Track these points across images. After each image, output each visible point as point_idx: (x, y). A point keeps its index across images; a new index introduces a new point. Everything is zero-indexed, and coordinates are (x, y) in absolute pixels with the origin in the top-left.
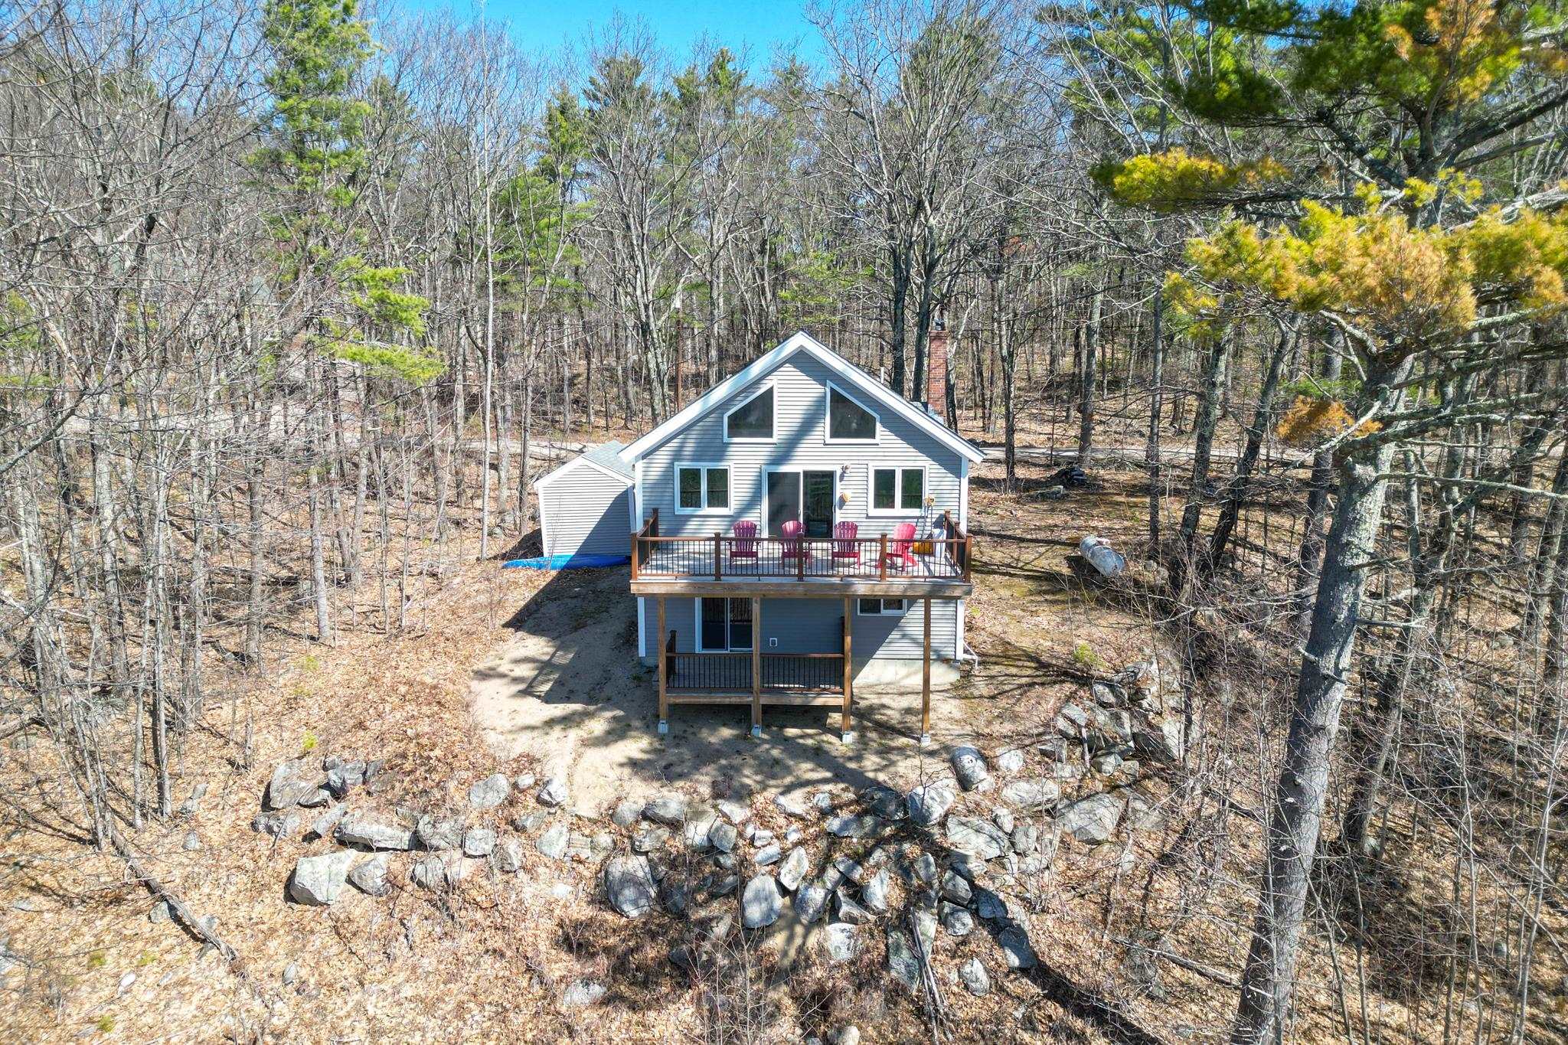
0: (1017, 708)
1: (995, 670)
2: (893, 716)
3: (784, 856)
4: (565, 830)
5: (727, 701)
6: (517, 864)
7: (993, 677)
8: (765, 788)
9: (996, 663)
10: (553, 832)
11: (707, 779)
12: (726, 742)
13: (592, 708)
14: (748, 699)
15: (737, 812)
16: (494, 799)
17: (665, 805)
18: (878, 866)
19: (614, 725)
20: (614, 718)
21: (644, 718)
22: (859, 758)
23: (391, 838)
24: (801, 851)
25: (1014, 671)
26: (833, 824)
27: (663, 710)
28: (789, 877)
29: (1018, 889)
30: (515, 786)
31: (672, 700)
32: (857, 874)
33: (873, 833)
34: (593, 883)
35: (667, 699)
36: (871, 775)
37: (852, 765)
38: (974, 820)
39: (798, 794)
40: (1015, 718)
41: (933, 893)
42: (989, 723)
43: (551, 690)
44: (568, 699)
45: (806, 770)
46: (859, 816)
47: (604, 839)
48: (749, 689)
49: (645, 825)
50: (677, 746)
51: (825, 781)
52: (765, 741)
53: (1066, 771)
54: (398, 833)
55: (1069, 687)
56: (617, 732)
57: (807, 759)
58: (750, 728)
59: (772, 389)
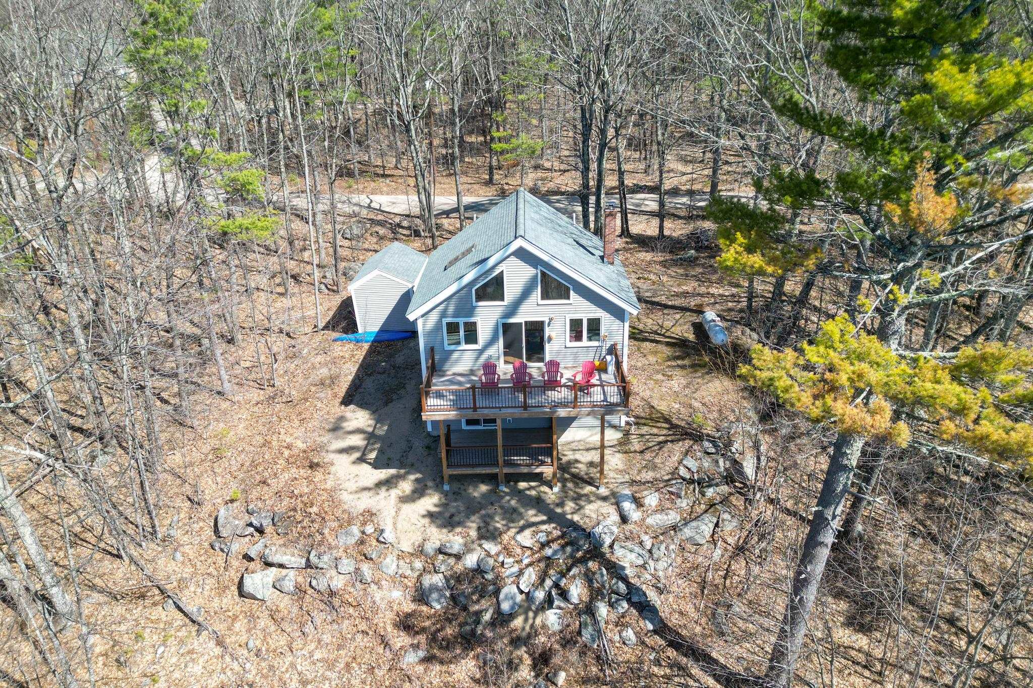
0: (656, 460)
1: (645, 430)
2: (582, 469)
3: (521, 573)
4: (395, 559)
5: (484, 472)
6: (369, 580)
7: (642, 435)
8: (509, 528)
9: (645, 424)
10: (388, 560)
11: (474, 525)
12: (484, 495)
13: (402, 471)
14: (495, 470)
15: (492, 547)
16: (352, 541)
17: (451, 547)
18: (574, 577)
19: (417, 486)
20: (417, 480)
21: (434, 480)
22: (561, 504)
23: (295, 562)
24: (531, 569)
25: (655, 431)
26: (548, 552)
27: (446, 477)
28: (525, 585)
29: (654, 581)
30: (363, 533)
31: (451, 473)
32: (563, 583)
33: (572, 556)
34: (414, 590)
35: (447, 472)
36: (569, 517)
37: (559, 510)
38: (629, 544)
39: (528, 532)
40: (655, 468)
41: (605, 592)
42: (640, 471)
43: (377, 458)
44: (387, 466)
45: (532, 515)
46: (563, 547)
47: (418, 565)
48: (496, 464)
49: (441, 557)
50: (456, 500)
51: (543, 522)
52: (507, 494)
53: (684, 504)
54: (299, 560)
55: (688, 443)
56: (418, 493)
57: (533, 507)
58: (498, 486)
59: (502, 272)
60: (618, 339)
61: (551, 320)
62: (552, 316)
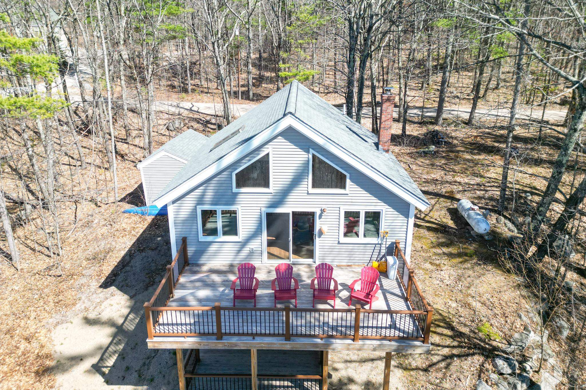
0: (444, 385)
59: (268, 155)
60: (399, 237)
61: (323, 211)
62: (324, 207)
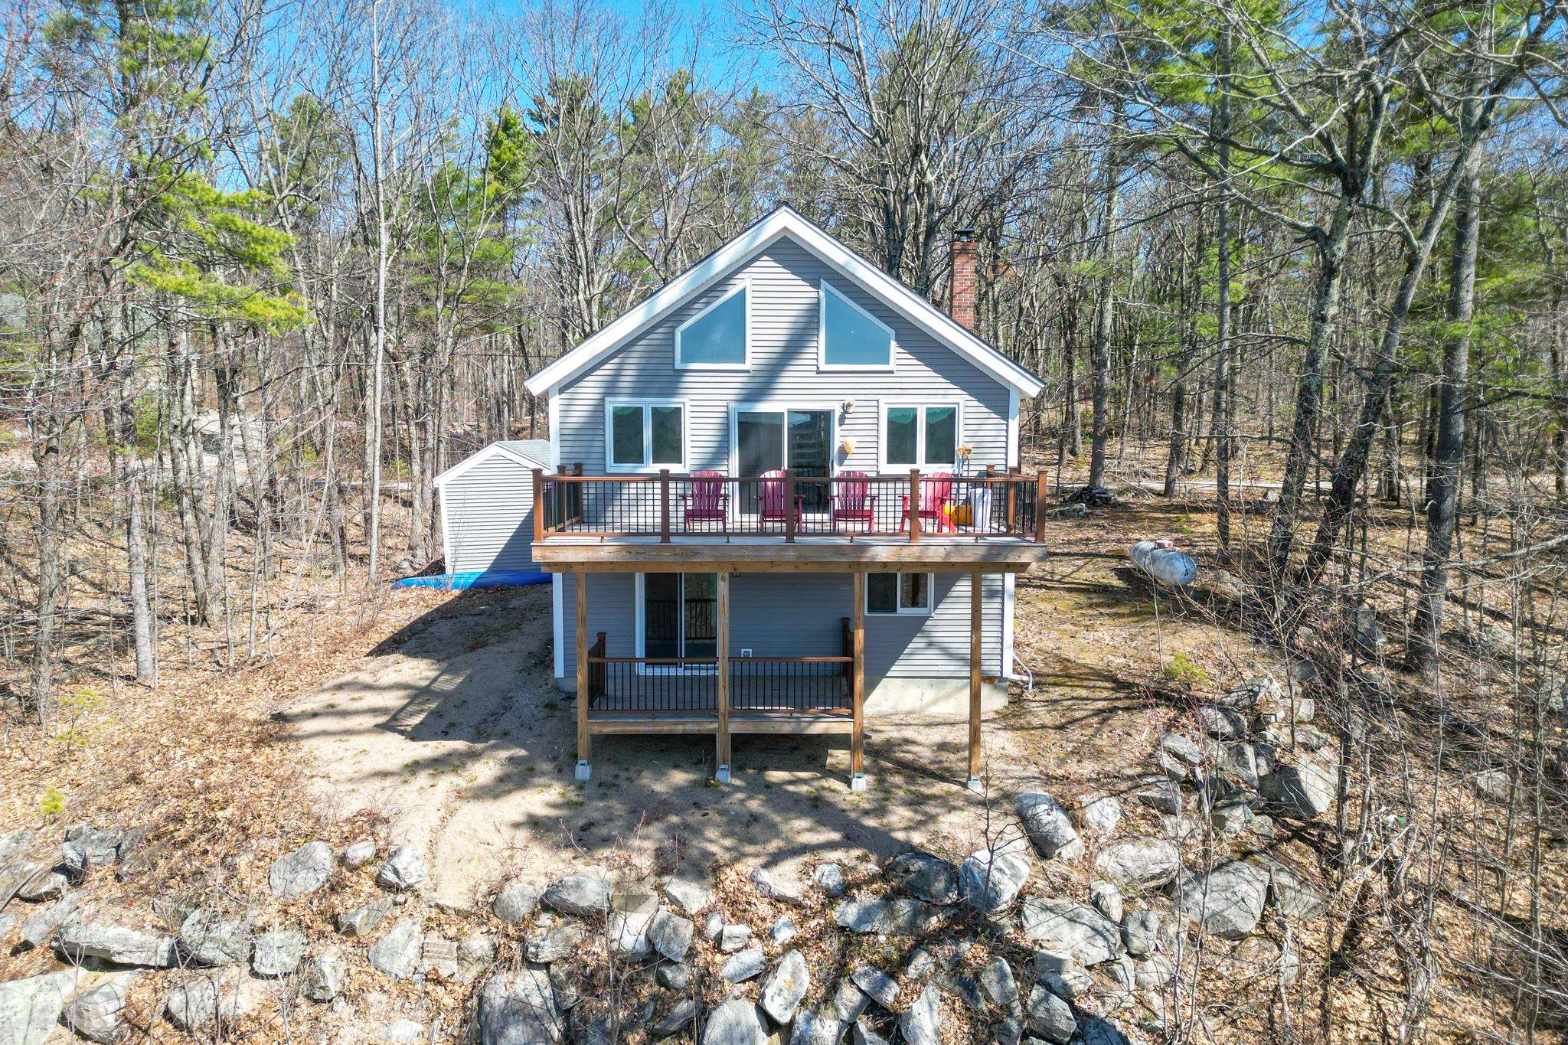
0: (1098, 741)
1: (1056, 693)
2: (924, 755)
3: (769, 967)
4: (418, 929)
5: (679, 729)
6: (334, 987)
7: (1055, 702)
8: (739, 857)
9: (1055, 684)
10: (398, 934)
11: (650, 845)
12: (679, 791)
13: (479, 746)
14: (709, 726)
15: (693, 895)
16: (308, 882)
17: (578, 886)
18: (922, 979)
19: (510, 769)
20: (511, 759)
21: (555, 759)
22: (880, 811)
23: (140, 948)
24: (796, 957)
25: (1084, 693)
26: (847, 913)
27: (583, 744)
28: (779, 1000)
29: (1141, 1013)
30: (342, 860)
31: (596, 729)
32: (889, 996)
33: (912, 926)
34: (458, 1017)
35: (589, 726)
36: (900, 836)
37: (871, 822)
38: (1063, 901)
39: (790, 867)
40: (1097, 754)
41: (1014, 1025)
42: (1062, 762)
43: (421, 723)
44: (446, 735)
45: (802, 829)
46: (888, 899)
47: (479, 943)
48: (712, 712)
49: (545, 919)
50: (603, 797)
51: (831, 846)
52: (737, 789)
53: (1180, 825)
54: (150, 938)
55: (1164, 713)
56: (516, 778)
57: (802, 814)
58: (713, 771)
59: (743, 292)
61: (846, 408)
62: (848, 399)
